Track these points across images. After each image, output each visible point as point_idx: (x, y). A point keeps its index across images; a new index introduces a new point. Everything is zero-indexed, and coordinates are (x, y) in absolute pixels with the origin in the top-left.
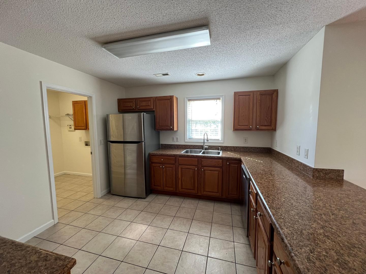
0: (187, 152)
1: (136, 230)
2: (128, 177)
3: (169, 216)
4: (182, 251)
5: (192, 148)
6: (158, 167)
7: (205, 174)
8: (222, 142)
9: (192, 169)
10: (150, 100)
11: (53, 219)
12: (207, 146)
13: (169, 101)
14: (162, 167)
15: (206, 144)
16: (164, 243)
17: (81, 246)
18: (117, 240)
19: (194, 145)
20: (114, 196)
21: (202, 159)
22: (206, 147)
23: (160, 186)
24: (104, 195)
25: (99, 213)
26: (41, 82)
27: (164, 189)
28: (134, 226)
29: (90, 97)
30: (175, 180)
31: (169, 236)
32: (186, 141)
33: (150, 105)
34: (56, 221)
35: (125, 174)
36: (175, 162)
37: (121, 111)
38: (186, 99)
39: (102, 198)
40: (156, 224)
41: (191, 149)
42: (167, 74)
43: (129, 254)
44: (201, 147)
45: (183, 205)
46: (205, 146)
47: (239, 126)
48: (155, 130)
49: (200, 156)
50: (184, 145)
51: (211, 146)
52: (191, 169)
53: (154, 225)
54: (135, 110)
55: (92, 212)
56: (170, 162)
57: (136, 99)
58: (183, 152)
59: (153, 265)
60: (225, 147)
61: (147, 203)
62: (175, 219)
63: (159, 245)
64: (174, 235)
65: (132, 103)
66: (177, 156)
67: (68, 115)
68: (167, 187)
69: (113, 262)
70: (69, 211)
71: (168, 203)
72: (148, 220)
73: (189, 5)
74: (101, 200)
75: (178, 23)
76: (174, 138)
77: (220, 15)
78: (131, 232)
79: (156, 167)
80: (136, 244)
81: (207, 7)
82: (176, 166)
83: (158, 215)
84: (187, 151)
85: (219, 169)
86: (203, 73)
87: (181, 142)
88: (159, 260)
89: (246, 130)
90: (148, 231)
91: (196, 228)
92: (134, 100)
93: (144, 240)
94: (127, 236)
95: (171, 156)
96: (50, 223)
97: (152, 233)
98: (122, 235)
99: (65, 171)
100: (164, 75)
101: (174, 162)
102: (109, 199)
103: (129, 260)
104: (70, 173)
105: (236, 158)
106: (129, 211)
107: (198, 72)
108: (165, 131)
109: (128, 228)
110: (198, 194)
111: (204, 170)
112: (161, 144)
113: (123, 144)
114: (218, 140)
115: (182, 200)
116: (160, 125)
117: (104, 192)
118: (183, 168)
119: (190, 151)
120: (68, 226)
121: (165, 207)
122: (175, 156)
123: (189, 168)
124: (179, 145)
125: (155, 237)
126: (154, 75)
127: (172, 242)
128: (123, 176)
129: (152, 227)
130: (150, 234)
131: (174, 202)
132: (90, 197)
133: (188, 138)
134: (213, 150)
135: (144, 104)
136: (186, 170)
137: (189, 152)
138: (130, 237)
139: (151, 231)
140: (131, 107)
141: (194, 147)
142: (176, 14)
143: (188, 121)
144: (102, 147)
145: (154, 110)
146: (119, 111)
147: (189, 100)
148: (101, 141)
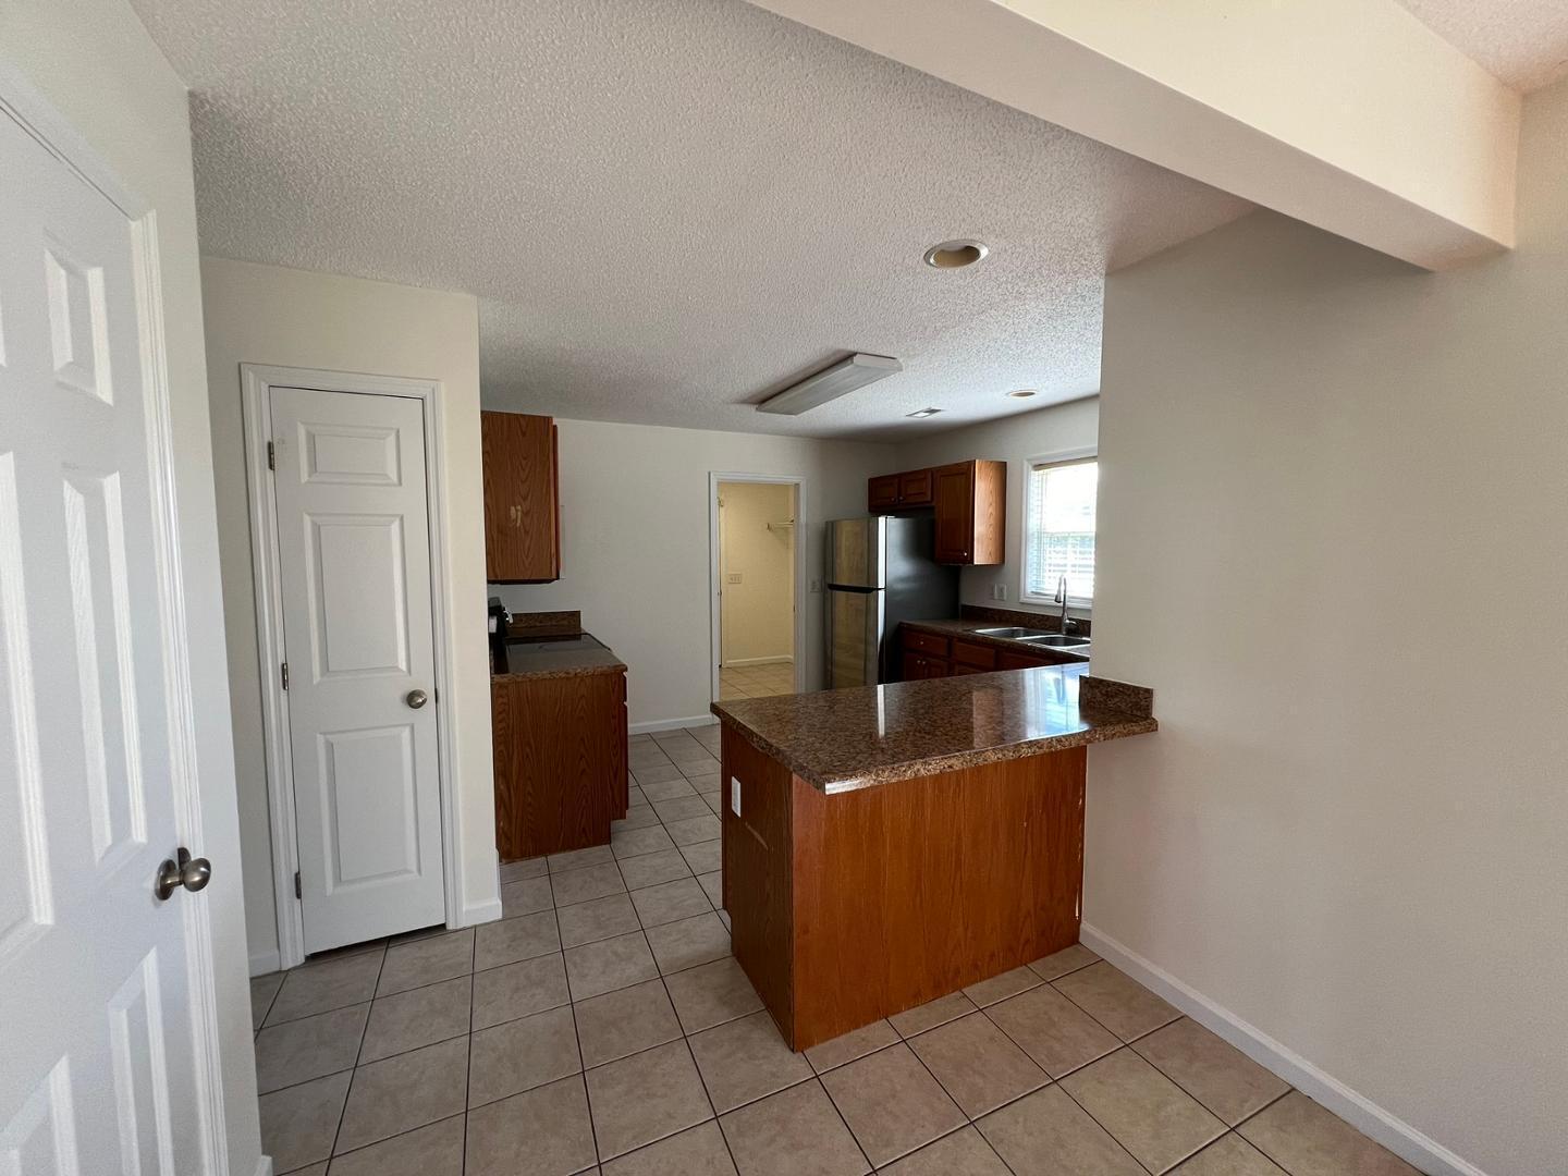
10: (926, 479)
12: (1075, 620)
13: (962, 476)
19: (1043, 616)
22: (1070, 625)
26: (709, 474)
29: (797, 486)
32: (1023, 599)
33: (925, 491)
37: (874, 509)
38: (1026, 463)
42: (935, 410)
50: (1017, 614)
57: (900, 477)
65: (893, 489)
66: (953, 637)
76: (992, 589)
79: (911, 660)
87: (1009, 603)
100: (930, 412)
101: (945, 654)
112: (965, 606)
116: (944, 547)
122: (948, 635)
124: (1004, 612)
126: (909, 417)
133: (1028, 587)
135: (914, 488)
140: (891, 497)
143: (1033, 534)
144: (815, 598)
145: (934, 504)
146: (870, 510)
147: (1039, 467)
148: (814, 583)
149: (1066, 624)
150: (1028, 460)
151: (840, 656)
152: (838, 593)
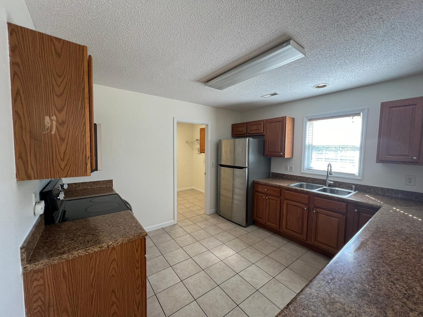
0: (301, 186)
1: (224, 251)
2: (235, 202)
3: (261, 253)
4: (257, 290)
5: (310, 181)
6: (261, 197)
7: (317, 217)
8: (359, 178)
9: (301, 208)
10: (261, 124)
11: (174, 220)
12: (333, 181)
13: (280, 123)
14: (265, 198)
15: (330, 179)
16: (243, 274)
17: (183, 246)
18: (206, 253)
19: (314, 178)
20: (220, 217)
21: (315, 198)
22: (331, 183)
23: (262, 219)
24: (213, 214)
25: (203, 226)
26: (174, 118)
27: (266, 223)
28: (224, 247)
29: (207, 125)
30: (279, 216)
31: (251, 271)
32: (302, 171)
33: (260, 129)
34: (176, 222)
35: (233, 198)
36: (281, 195)
37: (234, 136)
38: (305, 118)
39: (210, 215)
40: (244, 254)
41: (309, 183)
42: (275, 94)
43: (211, 267)
44: (323, 182)
45: (283, 248)
46: (330, 181)
47: (388, 155)
48: (264, 156)
49: (314, 193)
50: (300, 177)
51: (340, 182)
52: (299, 207)
53: (242, 254)
54: (245, 134)
55: (199, 224)
56: (274, 193)
57: (247, 123)
58: (293, 185)
59: (225, 286)
60: (364, 186)
61: (245, 232)
62: (266, 258)
63: (237, 274)
64: (257, 272)
65: (243, 128)
66: (283, 188)
67: (197, 140)
68: (270, 222)
69: (197, 267)
70: (186, 218)
71: (267, 240)
72: (238, 247)
73: (258, 32)
74: (209, 217)
75: (257, 49)
76: (287, 167)
77: (299, 25)
78: (219, 251)
79: (259, 196)
80: (220, 263)
81: (277, 26)
82: (281, 199)
83: (250, 247)
84: (301, 184)
85: (341, 215)
86: (325, 84)
87: (295, 173)
88: (232, 286)
89: (404, 163)
90: (234, 257)
91: (286, 278)
92: (246, 124)
93: (226, 262)
94: (215, 253)
95: (276, 187)
96: (171, 222)
97: (237, 260)
98: (212, 251)
99: (193, 187)
100: (272, 95)
101: (279, 195)
102: (214, 218)
103: (208, 272)
104: (197, 189)
105: (372, 205)
106: (225, 233)
107: (317, 83)
108: (275, 158)
109: (218, 248)
110: (307, 242)
111: (317, 213)
112: (272, 173)
113: (232, 169)
114: (354, 175)
115: (285, 242)
116: (269, 151)
117: (213, 210)
118: (289, 204)
119: (306, 184)
120: (181, 229)
121: (262, 242)
122: (280, 187)
123: (296, 205)
124: (293, 176)
125: (238, 265)
126: (261, 97)
127: (252, 278)
128: (231, 201)
129: (239, 256)
130: (234, 260)
131: (274, 241)
132: (202, 212)
133: (306, 167)
134: (343, 188)
135: (255, 127)
136: (292, 206)
137: (305, 186)
138: (217, 255)
139: (236, 258)
140: (243, 131)
141: (313, 181)
142: (250, 43)
143: (307, 146)
144: (213, 170)
145: (264, 134)
146: (232, 136)
147: (310, 120)
148: (213, 164)
149: (329, 183)
150: (306, 117)
151: (222, 192)
152: (222, 167)
